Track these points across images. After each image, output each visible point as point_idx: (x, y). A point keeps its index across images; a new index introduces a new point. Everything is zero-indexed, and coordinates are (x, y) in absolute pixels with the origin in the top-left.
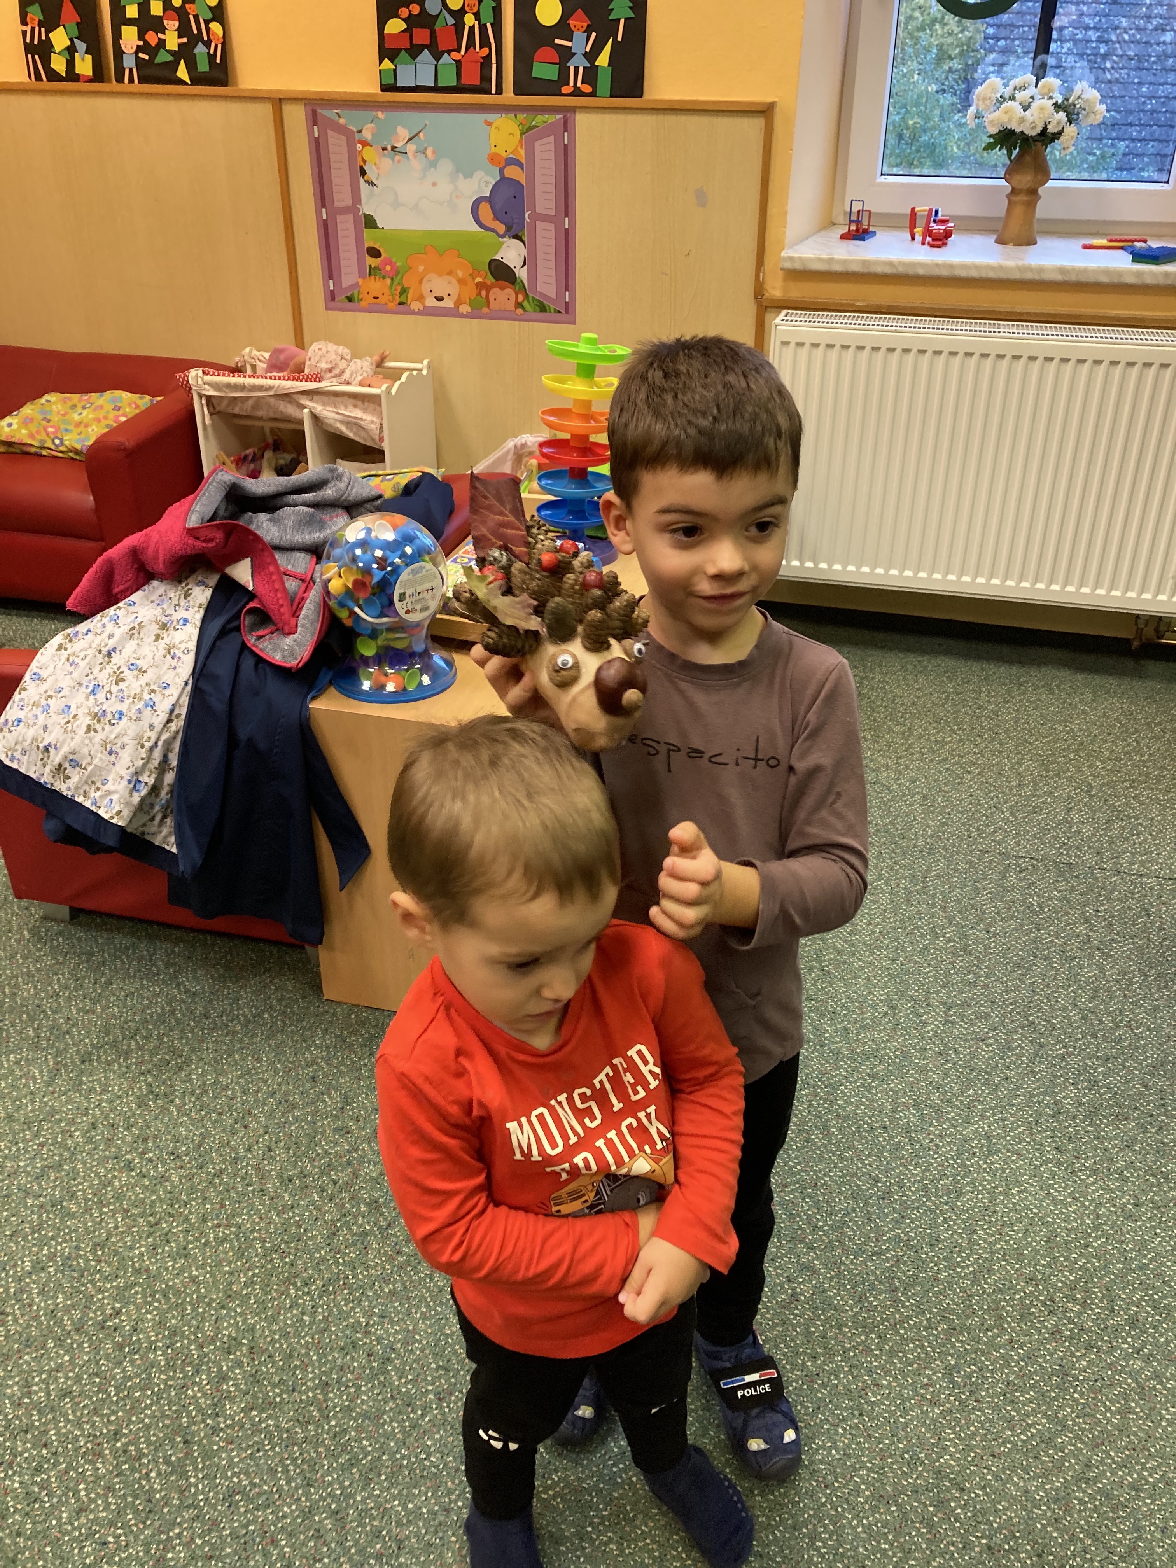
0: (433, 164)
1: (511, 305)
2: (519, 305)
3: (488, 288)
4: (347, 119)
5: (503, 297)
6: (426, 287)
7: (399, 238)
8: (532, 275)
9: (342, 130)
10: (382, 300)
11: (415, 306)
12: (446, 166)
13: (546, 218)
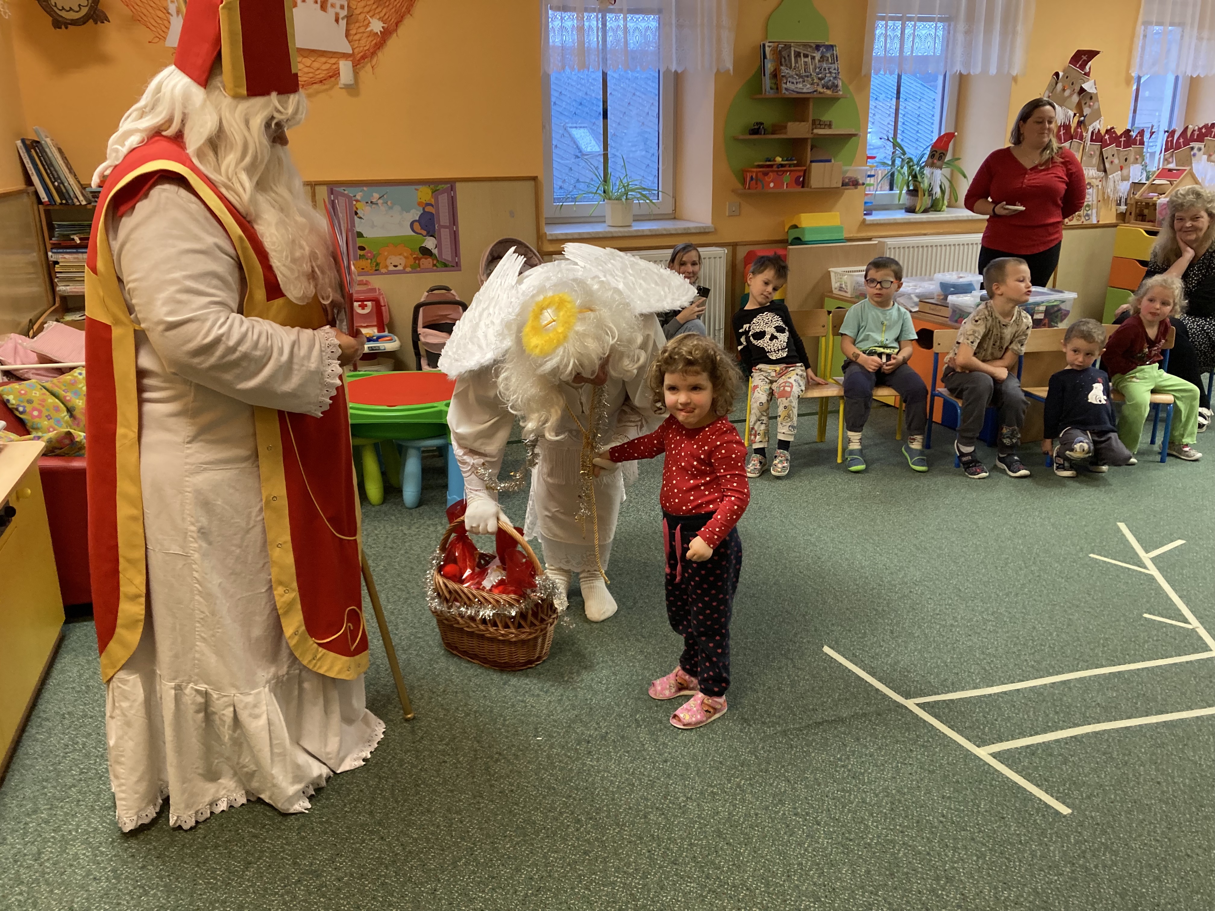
0: (391, 208)
1: (431, 266)
2: (434, 265)
3: (419, 259)
4: (349, 191)
5: (427, 262)
6: (388, 262)
7: (375, 241)
8: (440, 251)
9: (347, 196)
10: (366, 270)
11: (384, 271)
12: (397, 208)
13: (445, 227)
